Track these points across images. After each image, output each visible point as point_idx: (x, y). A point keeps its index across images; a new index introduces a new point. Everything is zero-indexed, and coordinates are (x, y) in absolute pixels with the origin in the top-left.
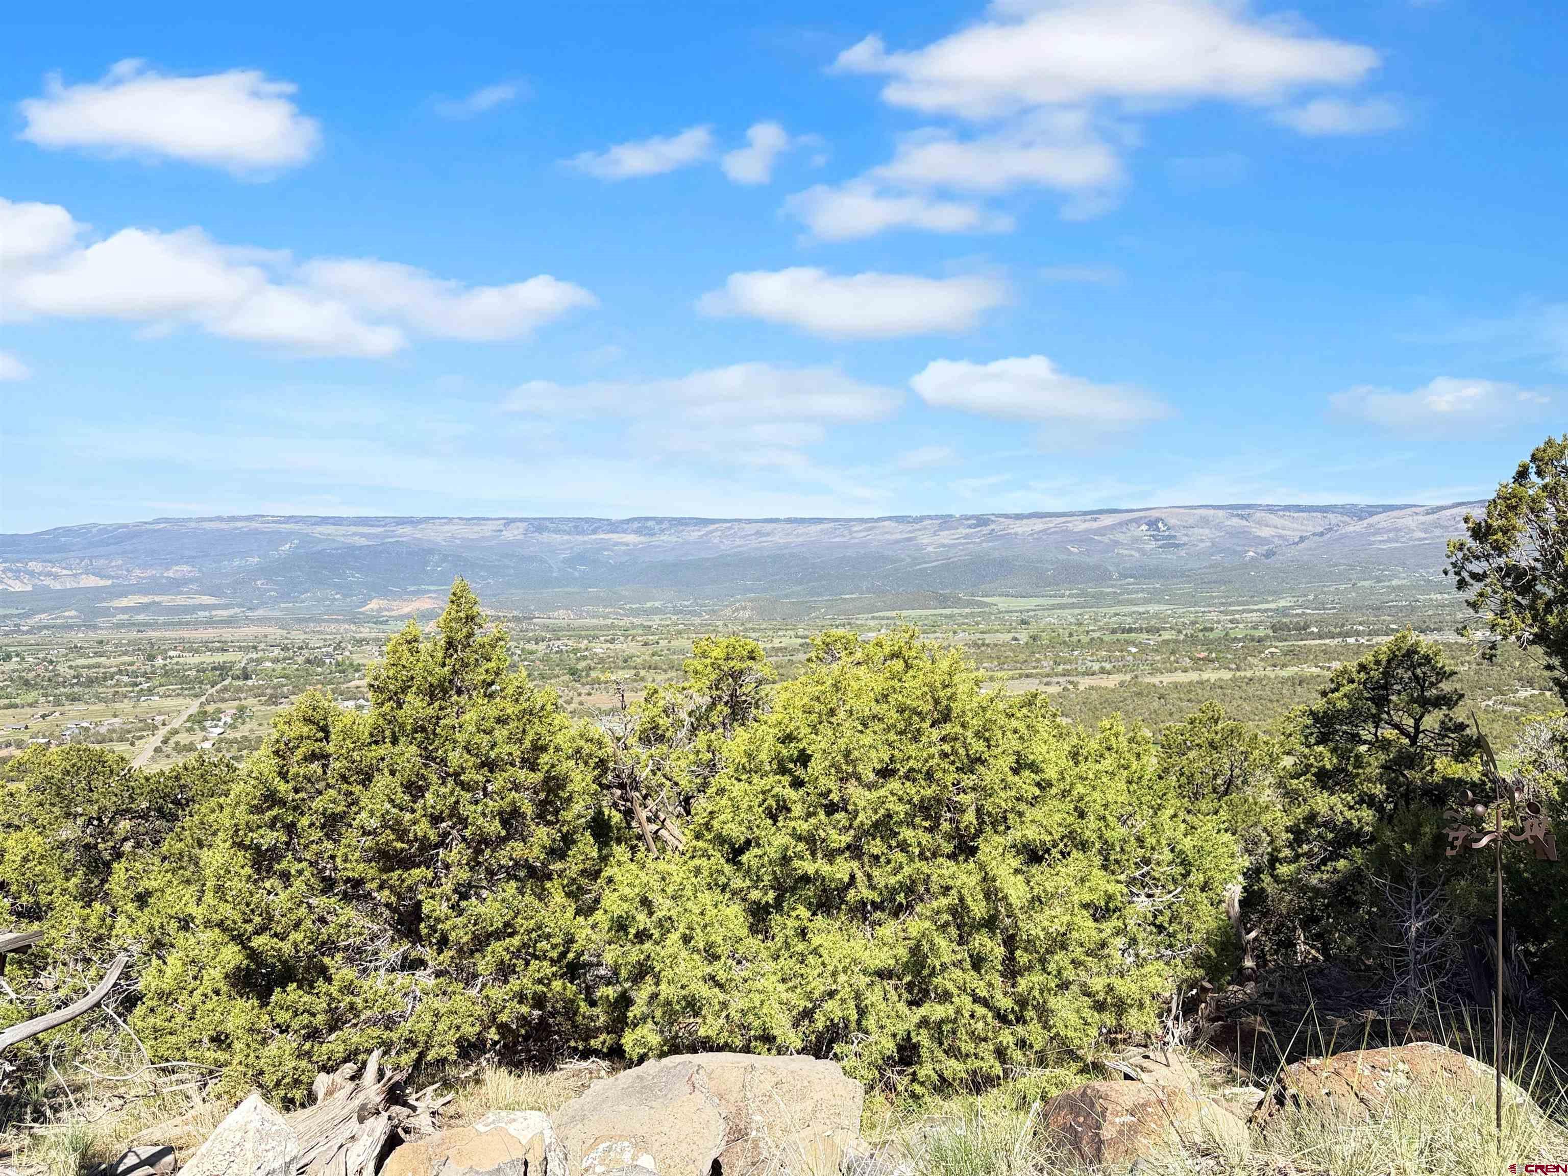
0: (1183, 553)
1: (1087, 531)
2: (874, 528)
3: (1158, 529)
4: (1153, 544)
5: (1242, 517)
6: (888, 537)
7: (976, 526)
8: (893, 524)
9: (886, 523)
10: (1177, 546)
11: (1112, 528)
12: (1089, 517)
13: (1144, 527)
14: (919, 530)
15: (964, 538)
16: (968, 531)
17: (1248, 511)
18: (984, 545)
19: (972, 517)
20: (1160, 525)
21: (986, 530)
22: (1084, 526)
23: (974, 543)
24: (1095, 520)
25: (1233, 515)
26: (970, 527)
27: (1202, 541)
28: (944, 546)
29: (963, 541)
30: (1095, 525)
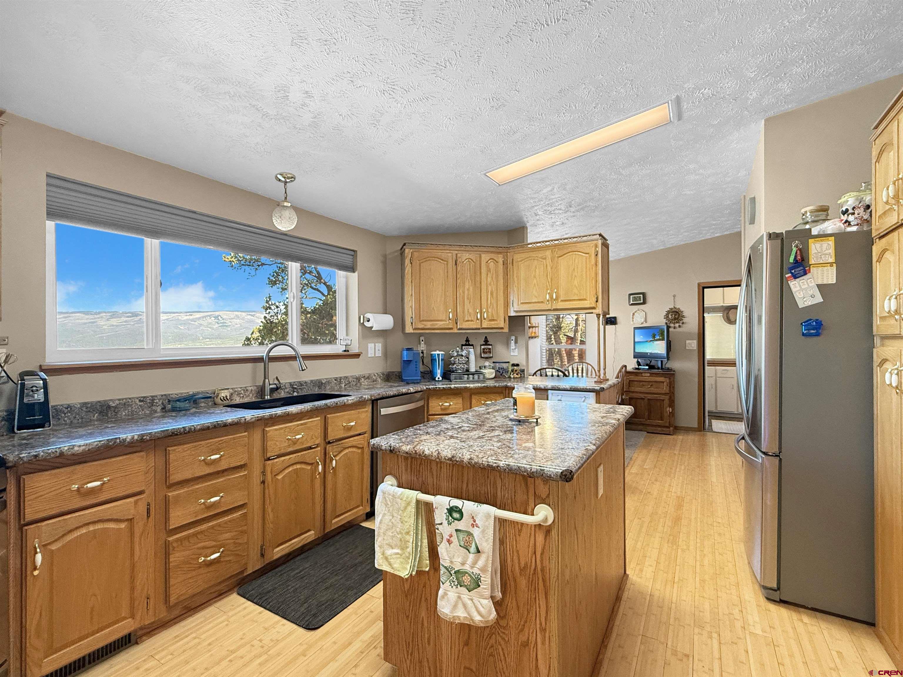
0: (229, 329)
1: (187, 320)
2: (70, 316)
3: (219, 319)
4: (217, 325)
5: (252, 315)
6: (80, 321)
7: (131, 317)
8: (83, 315)
9: (78, 314)
10: (227, 326)
11: (199, 319)
12: (188, 314)
13: (213, 319)
14: (99, 318)
15: (125, 322)
16: (127, 319)
17: (254, 313)
18: (136, 325)
19: (129, 313)
20: (219, 318)
21: (136, 319)
22: (186, 318)
23: (130, 324)
24: (191, 315)
25: (248, 315)
26: (128, 317)
27: (237, 324)
28: (113, 326)
29: (124, 323)
30: (191, 317)
